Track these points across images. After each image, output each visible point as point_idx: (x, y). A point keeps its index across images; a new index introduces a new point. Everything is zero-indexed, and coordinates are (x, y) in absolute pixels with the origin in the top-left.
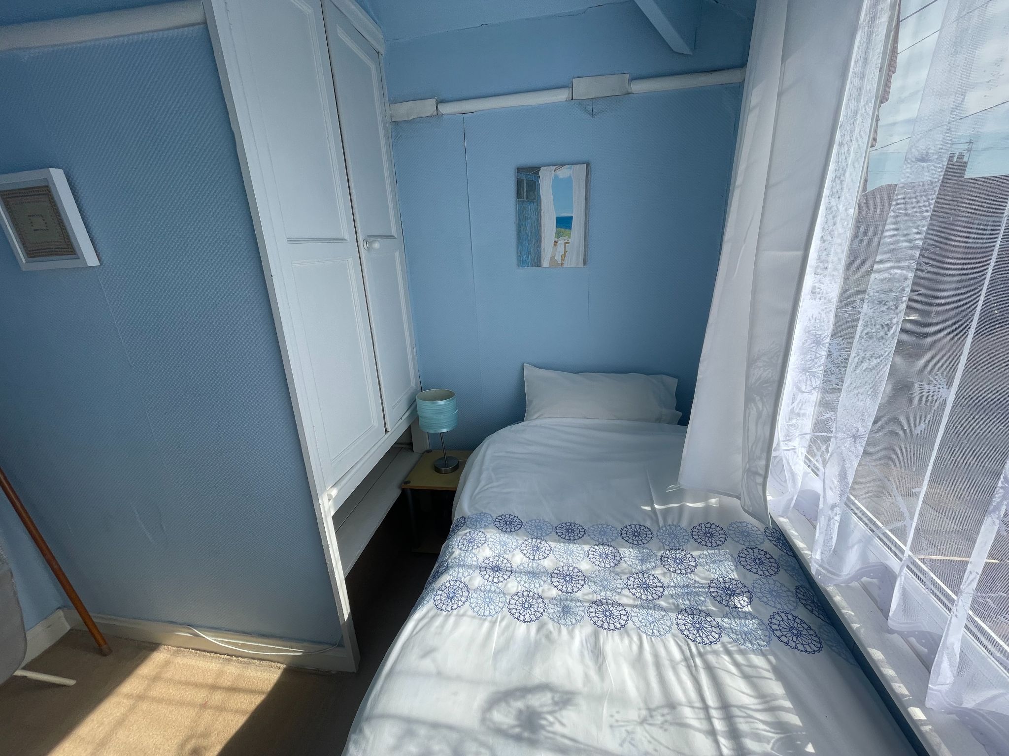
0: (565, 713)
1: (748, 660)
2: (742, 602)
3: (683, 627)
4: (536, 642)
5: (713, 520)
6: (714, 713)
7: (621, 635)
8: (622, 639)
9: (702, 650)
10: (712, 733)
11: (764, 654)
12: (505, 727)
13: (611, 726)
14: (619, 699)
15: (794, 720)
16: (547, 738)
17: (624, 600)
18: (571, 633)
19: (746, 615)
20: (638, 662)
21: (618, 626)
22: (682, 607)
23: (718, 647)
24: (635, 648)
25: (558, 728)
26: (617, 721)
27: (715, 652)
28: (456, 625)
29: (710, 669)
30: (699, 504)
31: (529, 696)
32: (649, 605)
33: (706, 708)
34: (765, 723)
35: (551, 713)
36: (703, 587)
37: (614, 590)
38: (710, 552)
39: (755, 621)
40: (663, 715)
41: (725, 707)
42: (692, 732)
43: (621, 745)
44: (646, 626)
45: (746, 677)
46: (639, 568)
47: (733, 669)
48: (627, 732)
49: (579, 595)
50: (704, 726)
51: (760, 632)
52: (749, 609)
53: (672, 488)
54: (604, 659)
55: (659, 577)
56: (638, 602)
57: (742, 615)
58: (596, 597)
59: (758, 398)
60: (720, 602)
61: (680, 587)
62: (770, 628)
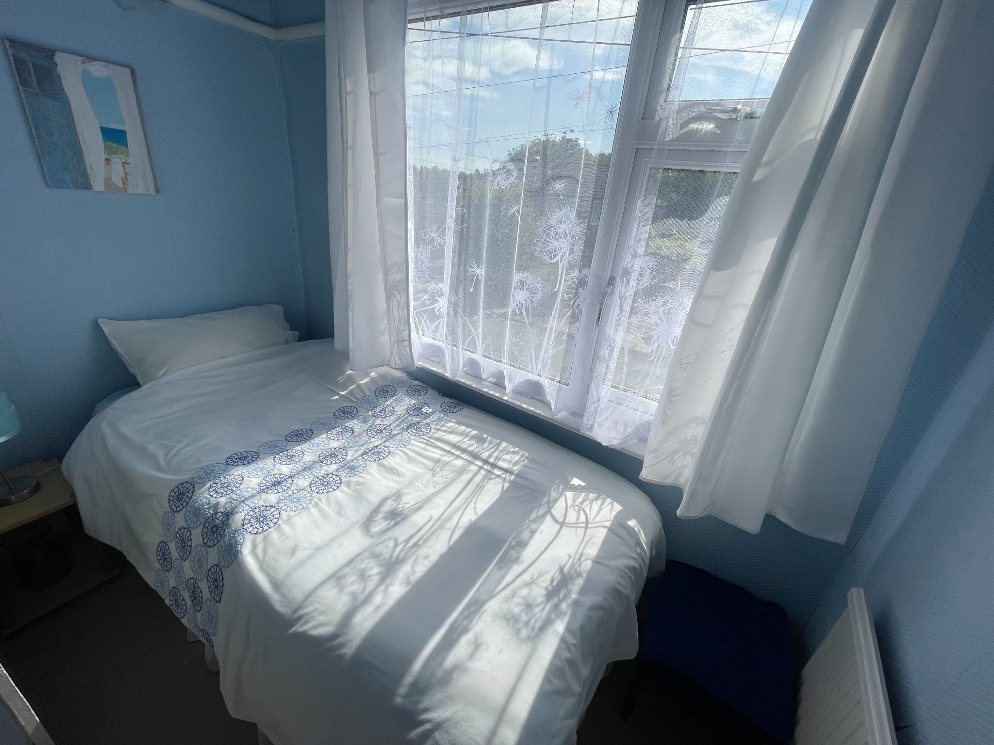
0: (403, 500)
1: (447, 427)
2: (426, 409)
3: (414, 434)
4: (354, 491)
5: (381, 383)
6: (453, 451)
7: (392, 456)
8: (395, 457)
9: (430, 436)
10: (458, 457)
11: (450, 421)
12: (385, 528)
13: (425, 486)
14: (417, 477)
15: (475, 432)
16: (408, 512)
17: (377, 443)
18: (368, 473)
19: (432, 413)
20: (410, 460)
21: (387, 454)
22: (405, 427)
23: (433, 431)
24: (403, 456)
25: (407, 506)
26: (426, 483)
27: (434, 433)
28: (292, 526)
29: (438, 439)
30: (366, 379)
31: (381, 510)
32: (390, 437)
33: (449, 452)
34: (469, 440)
35: (398, 504)
36: (406, 414)
37: (366, 443)
38: (394, 398)
39: (437, 412)
40: (438, 467)
41: (454, 446)
42: (452, 462)
43: (435, 488)
44: (399, 445)
45: (451, 433)
46: (367, 426)
47: (445, 434)
48: (432, 482)
49: (349, 458)
50: (453, 457)
51: (442, 415)
52: (431, 410)
53: (341, 379)
54: (396, 470)
55: (382, 423)
56: (384, 440)
57: (431, 414)
58: (360, 453)
59: (396, 293)
60: (418, 415)
61: (396, 421)
62: (443, 411)
